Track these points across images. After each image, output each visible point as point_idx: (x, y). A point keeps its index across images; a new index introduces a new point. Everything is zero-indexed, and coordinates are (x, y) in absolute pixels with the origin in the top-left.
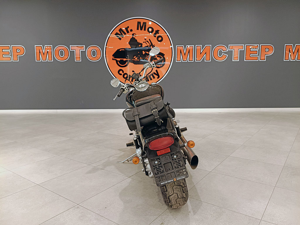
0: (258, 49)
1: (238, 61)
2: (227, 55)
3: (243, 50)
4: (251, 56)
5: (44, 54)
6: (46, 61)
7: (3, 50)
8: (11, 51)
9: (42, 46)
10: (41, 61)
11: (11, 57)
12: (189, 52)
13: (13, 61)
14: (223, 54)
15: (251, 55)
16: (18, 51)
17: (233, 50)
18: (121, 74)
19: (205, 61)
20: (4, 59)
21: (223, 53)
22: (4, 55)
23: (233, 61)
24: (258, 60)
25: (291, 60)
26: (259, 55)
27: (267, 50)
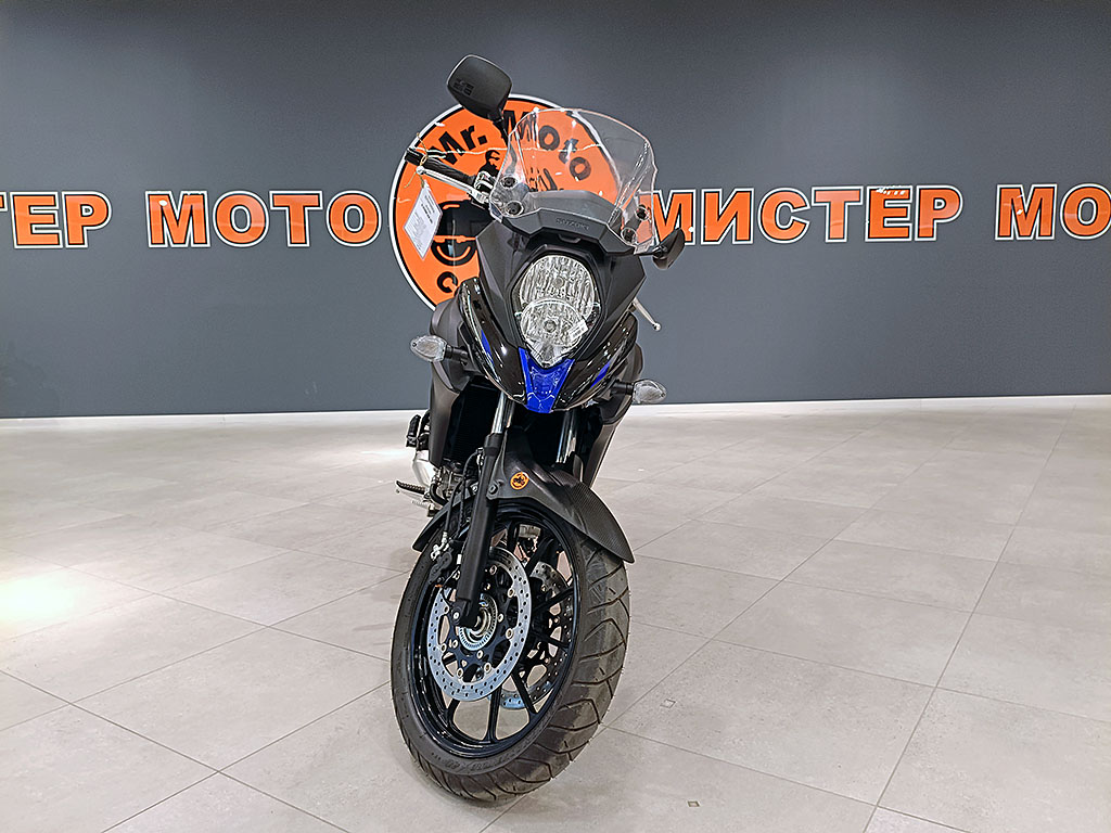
0: (911, 201)
1: (845, 240)
2: (808, 223)
3: (861, 203)
4: (886, 225)
5: (177, 221)
6: (186, 245)
7: (32, 208)
8: (60, 212)
9: (170, 193)
10: (166, 245)
11: (60, 232)
12: (679, 212)
13: (68, 246)
14: (793, 218)
15: (886, 219)
16: (87, 210)
17: (828, 205)
18: (447, 290)
19: (734, 242)
20: (35, 239)
21: (794, 214)
22: (34, 226)
23: (827, 241)
24: (910, 239)
25: (1018, 238)
26: (912, 221)
27: (939, 204)
